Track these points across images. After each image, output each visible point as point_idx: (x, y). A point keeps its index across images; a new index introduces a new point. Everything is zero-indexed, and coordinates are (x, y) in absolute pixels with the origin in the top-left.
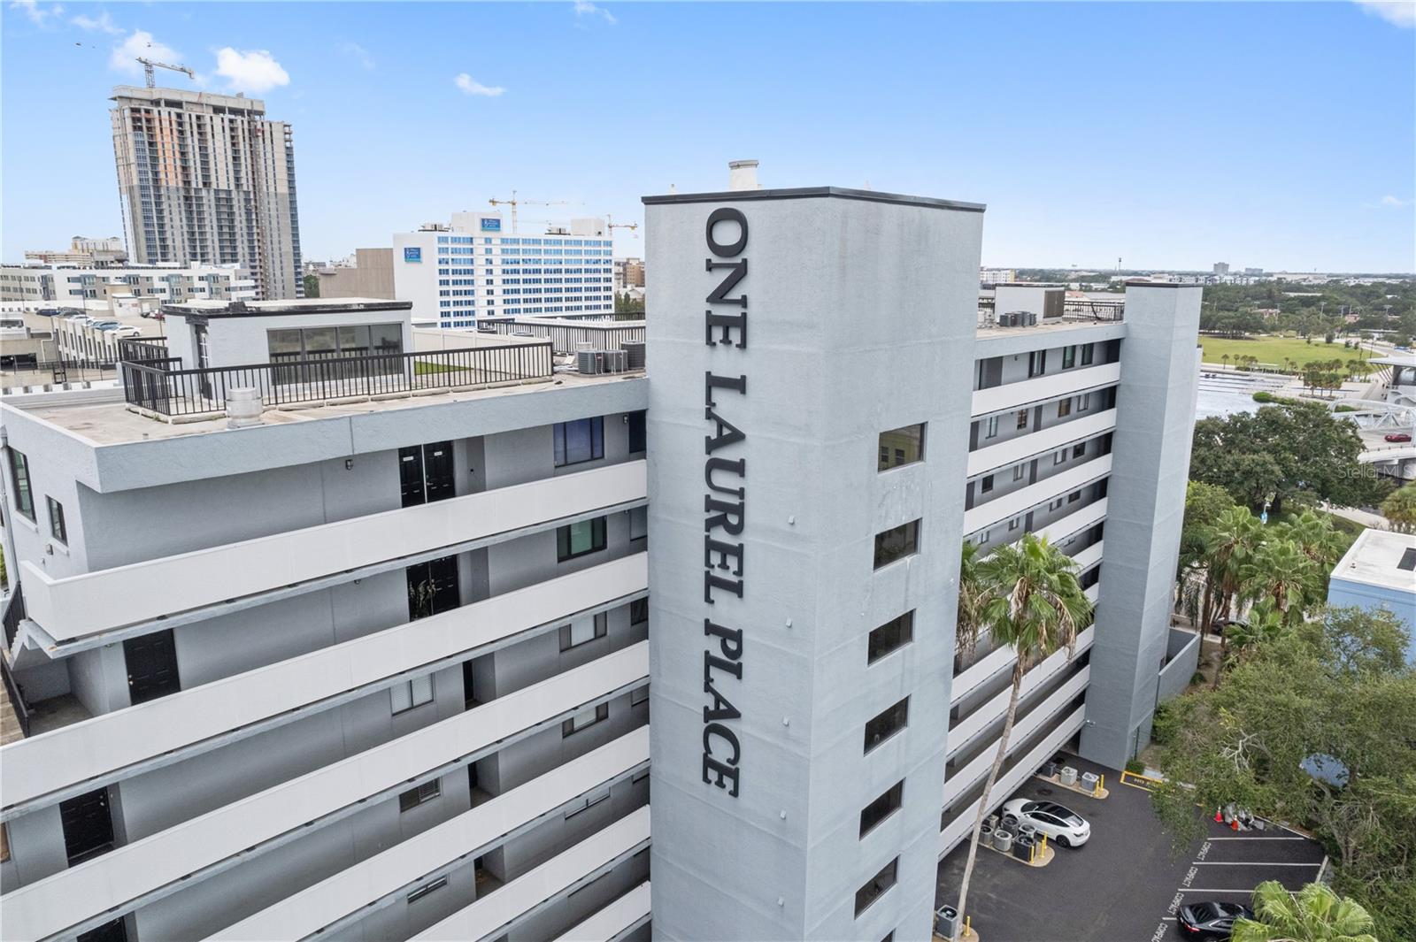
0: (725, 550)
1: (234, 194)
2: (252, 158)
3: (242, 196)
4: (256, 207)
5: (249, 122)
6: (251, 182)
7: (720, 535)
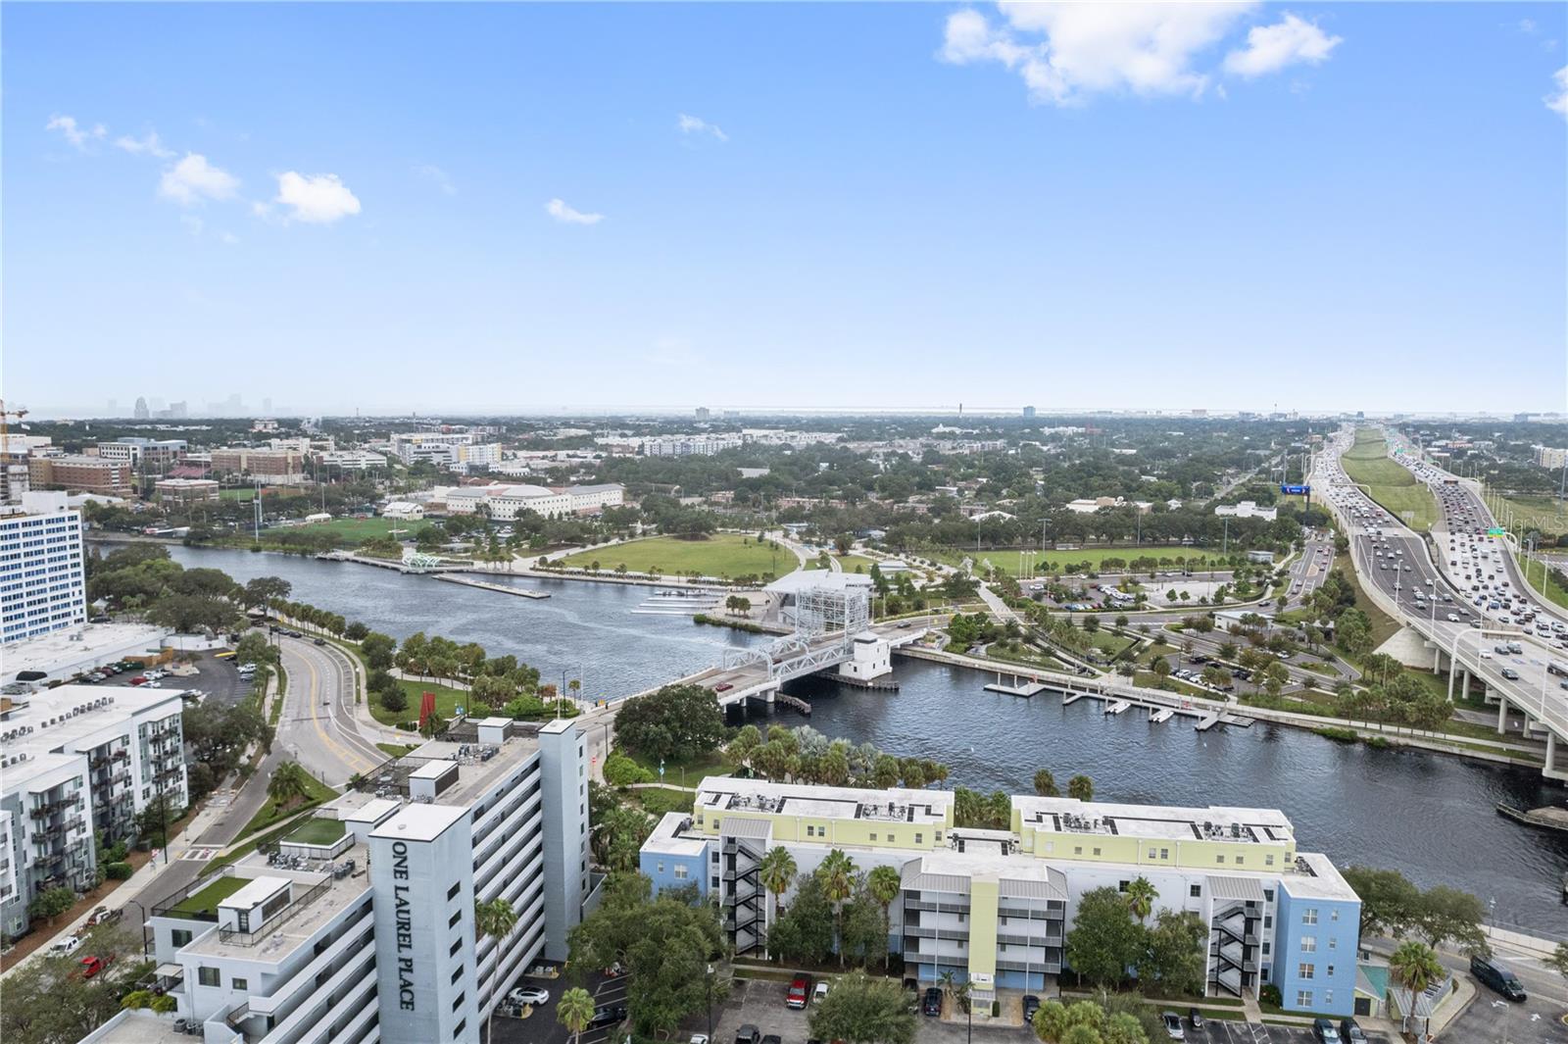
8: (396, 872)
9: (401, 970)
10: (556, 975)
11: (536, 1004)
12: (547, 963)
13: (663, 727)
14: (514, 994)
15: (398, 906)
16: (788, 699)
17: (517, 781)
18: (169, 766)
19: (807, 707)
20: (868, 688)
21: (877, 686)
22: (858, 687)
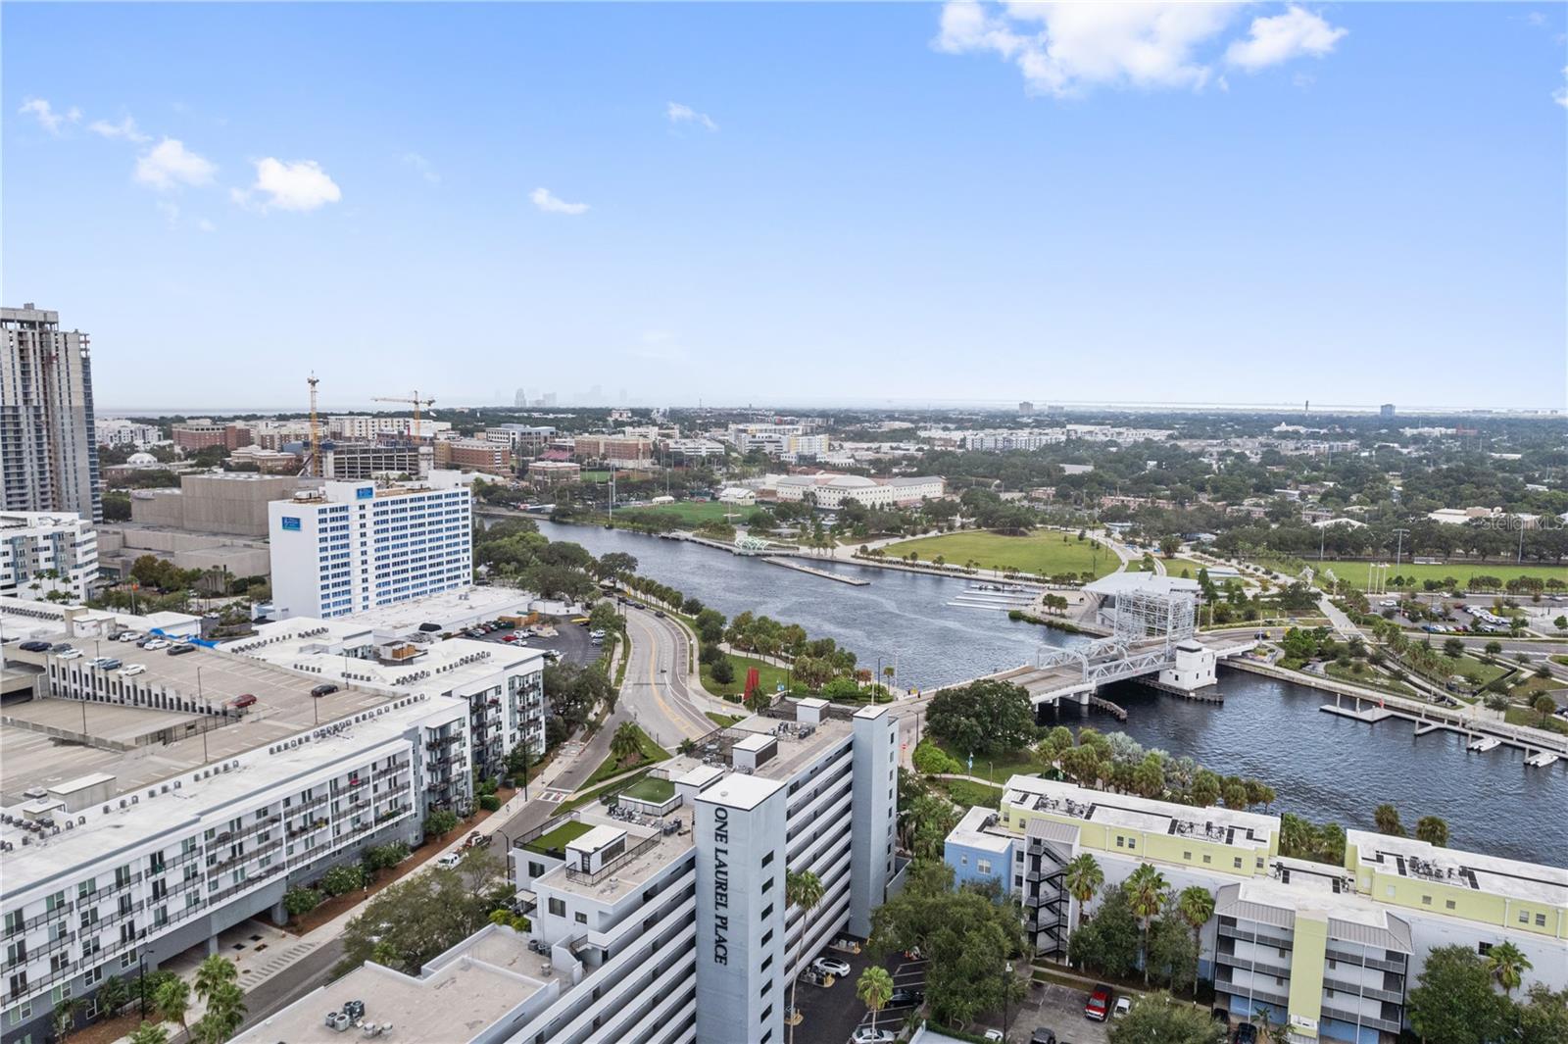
0: (722, 895)
1: (22, 411)
2: (44, 372)
3: (31, 411)
4: (48, 423)
5: (41, 334)
6: (42, 396)
7: (720, 891)
8: (717, 835)
9: (717, 926)
10: (858, 951)
11: (837, 976)
12: (850, 938)
13: (973, 721)
14: (818, 963)
15: (717, 867)
16: (1103, 702)
17: (831, 761)
18: (531, 717)
19: (1123, 713)
20: (1189, 698)
21: (1199, 697)
22: (1179, 696)
